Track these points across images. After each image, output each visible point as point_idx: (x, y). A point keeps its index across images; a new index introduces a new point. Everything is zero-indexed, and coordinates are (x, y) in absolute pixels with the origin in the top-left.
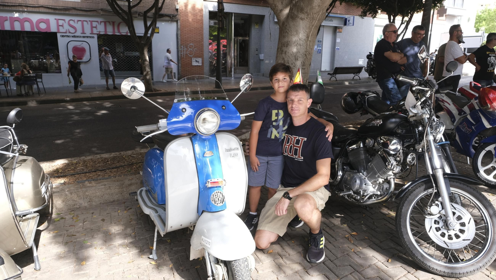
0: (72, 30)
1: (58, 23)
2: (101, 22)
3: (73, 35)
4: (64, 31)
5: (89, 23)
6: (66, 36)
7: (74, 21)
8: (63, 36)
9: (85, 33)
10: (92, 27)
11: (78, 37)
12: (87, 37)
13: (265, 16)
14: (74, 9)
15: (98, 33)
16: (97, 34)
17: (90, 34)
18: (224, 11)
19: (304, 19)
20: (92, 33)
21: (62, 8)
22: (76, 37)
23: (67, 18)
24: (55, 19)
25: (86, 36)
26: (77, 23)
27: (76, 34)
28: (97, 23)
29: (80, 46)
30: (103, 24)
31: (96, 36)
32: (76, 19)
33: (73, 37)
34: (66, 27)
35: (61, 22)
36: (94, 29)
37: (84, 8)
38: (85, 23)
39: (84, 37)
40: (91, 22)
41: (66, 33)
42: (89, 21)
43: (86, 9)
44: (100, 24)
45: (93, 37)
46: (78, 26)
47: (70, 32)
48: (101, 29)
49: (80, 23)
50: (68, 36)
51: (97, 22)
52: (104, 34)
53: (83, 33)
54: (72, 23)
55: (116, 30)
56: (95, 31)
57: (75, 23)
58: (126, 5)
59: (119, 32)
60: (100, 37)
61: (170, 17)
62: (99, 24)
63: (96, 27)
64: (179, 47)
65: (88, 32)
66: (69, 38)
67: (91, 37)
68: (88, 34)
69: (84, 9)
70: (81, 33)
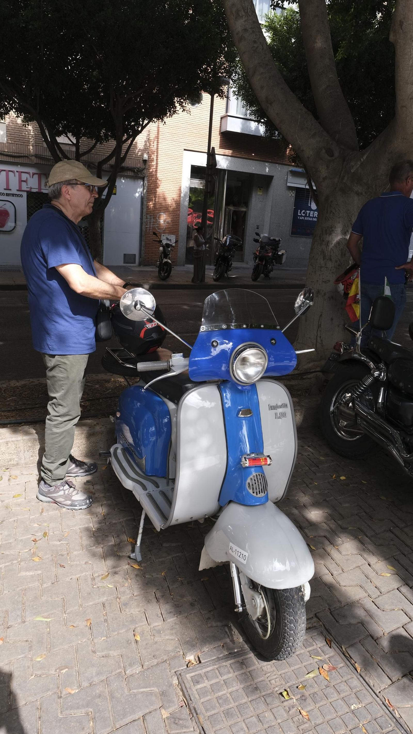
2: (34, 174)
5: (17, 174)
9: (10, 190)
10: (21, 181)
12: (13, 195)
13: (273, 176)
15: (28, 189)
16: (27, 192)
17: (17, 190)
18: (216, 167)
19: (361, 194)
20: (20, 190)
25: (11, 194)
28: (27, 175)
29: (1, 207)
30: (36, 177)
31: (25, 194)
36: (24, 184)
37: (10, 152)
38: (11, 174)
39: (8, 195)
40: (20, 173)
42: (17, 172)
43: (13, 154)
44: (32, 177)
45: (21, 196)
46: (1, 178)
48: (33, 184)
49: (4, 173)
51: (29, 173)
52: (36, 192)
53: (7, 189)
56: (24, 187)
58: (73, 151)
60: (30, 195)
61: (134, 171)
62: (30, 177)
63: (26, 181)
64: (144, 217)
65: (14, 187)
67: (17, 195)
68: (14, 191)
69: (11, 154)
70: (5, 189)
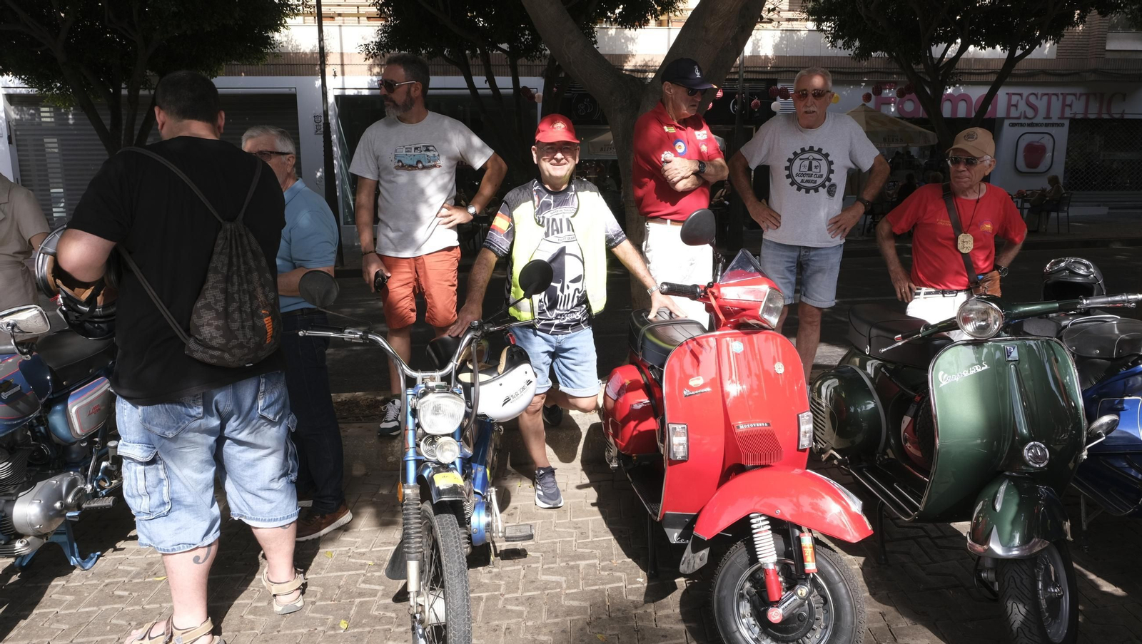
0: (1030, 113)
1: (1010, 100)
2: (1081, 95)
3: (1029, 122)
4: (1017, 115)
5: (1061, 97)
6: (1018, 124)
7: (1036, 95)
8: (1013, 125)
9: (1051, 118)
10: (1064, 105)
11: (1037, 125)
12: (1053, 125)
14: (1044, 72)
15: (1072, 116)
16: (1070, 119)
17: (1059, 118)
20: (1062, 117)
21: (1022, 72)
22: (1034, 126)
23: (1026, 91)
24: (1007, 94)
25: (1051, 124)
26: (1041, 99)
27: (1035, 121)
28: (1073, 97)
29: (1038, 142)
30: (1083, 98)
31: (1067, 123)
32: (1040, 91)
33: (1029, 125)
34: (1022, 106)
35: (1015, 99)
36: (1067, 109)
38: (1054, 98)
39: (1047, 125)
40: (1064, 95)
41: (1019, 118)
42: (1062, 94)
43: (1062, 72)
44: (1079, 99)
45: (1062, 125)
46: (1041, 104)
47: (1026, 117)
48: (1078, 108)
49: (1045, 98)
50: (1022, 125)
51: (1075, 95)
52: (1081, 119)
53: (1048, 117)
54: (1032, 99)
55: (1104, 111)
56: (1068, 113)
57: (1037, 98)
59: (1109, 113)
60: (1074, 122)
62: (1076, 99)
63: (1070, 106)
65: (1055, 113)
66: (1022, 128)
67: (1058, 125)
68: (1055, 120)
69: (1059, 72)
70: (1044, 118)
